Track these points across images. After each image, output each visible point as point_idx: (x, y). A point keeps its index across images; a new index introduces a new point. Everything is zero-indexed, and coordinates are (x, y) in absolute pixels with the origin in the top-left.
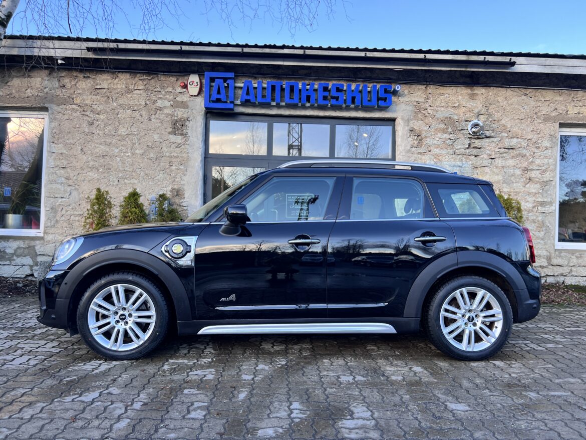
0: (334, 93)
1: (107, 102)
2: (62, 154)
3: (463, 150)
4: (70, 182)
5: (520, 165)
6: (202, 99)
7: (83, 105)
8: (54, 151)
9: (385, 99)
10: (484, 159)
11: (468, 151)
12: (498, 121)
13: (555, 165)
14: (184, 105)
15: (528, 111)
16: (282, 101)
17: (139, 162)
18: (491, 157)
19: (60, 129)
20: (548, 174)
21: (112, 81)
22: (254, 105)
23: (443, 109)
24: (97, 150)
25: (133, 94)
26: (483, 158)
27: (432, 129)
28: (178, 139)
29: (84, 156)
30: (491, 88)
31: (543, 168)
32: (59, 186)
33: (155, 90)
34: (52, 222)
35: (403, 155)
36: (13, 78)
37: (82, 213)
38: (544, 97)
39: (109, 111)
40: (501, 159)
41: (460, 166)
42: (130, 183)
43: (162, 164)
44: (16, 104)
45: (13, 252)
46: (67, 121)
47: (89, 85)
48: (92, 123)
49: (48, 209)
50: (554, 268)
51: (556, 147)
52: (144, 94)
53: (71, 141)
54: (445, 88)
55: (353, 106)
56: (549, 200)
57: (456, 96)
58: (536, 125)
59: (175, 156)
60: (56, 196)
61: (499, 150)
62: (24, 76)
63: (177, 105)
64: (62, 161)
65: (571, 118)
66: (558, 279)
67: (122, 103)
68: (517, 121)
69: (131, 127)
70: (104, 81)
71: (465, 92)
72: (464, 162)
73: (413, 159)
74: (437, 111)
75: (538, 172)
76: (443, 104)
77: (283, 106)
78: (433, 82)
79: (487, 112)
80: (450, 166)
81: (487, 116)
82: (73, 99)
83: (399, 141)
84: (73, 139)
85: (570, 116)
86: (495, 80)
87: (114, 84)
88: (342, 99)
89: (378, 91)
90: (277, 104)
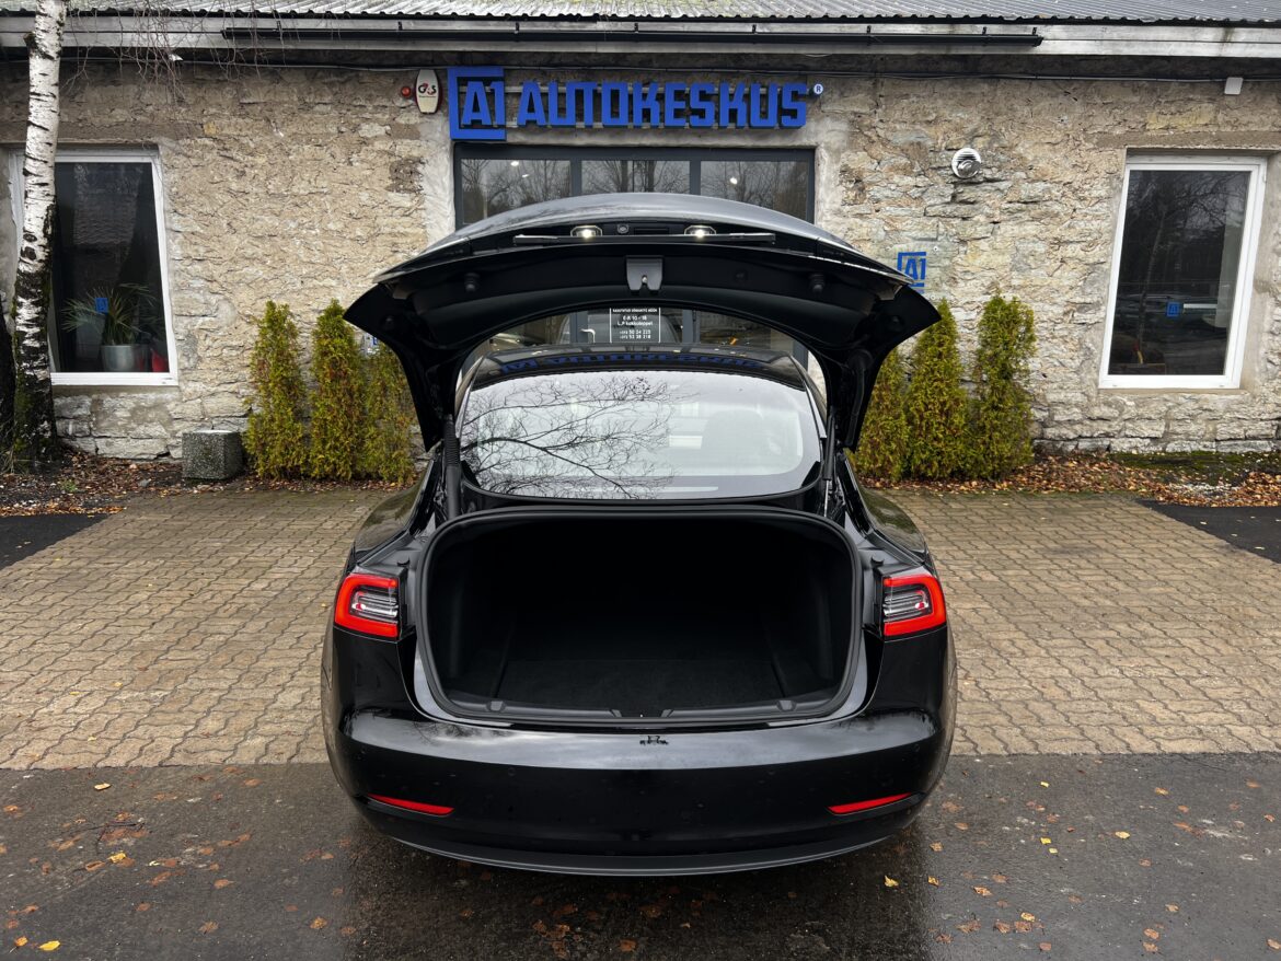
0: (695, 103)
1: (268, 131)
2: (193, 233)
3: (941, 209)
4: (215, 287)
5: (1047, 234)
6: (445, 119)
7: (222, 138)
8: (177, 227)
9: (793, 113)
10: (979, 225)
11: (949, 209)
12: (1011, 148)
13: (1112, 232)
14: (412, 133)
15: (1070, 126)
16: (597, 118)
17: (335, 246)
18: (992, 220)
19: (186, 186)
20: (1098, 249)
21: (272, 87)
22: (543, 129)
23: (904, 126)
24: (257, 225)
25: (314, 113)
26: (977, 222)
27: (884, 168)
28: (404, 200)
29: (234, 237)
30: (1002, 82)
31: (1089, 239)
32: (197, 296)
33: (355, 103)
34: (191, 361)
35: (827, 221)
36: (84, 86)
37: (242, 343)
38: (1103, 97)
39: (271, 147)
40: (1011, 223)
41: (933, 240)
42: (324, 286)
43: (381, 249)
44: (98, 138)
45: (129, 415)
46: (195, 169)
47: (229, 96)
48: (244, 173)
49: (181, 337)
50: (1095, 424)
51: (1117, 198)
52: (334, 113)
53: (207, 209)
54: (911, 83)
55: (731, 126)
56: (1095, 299)
57: (932, 101)
58: (1083, 154)
59: (404, 235)
60: (193, 312)
61: (1009, 205)
62: (103, 83)
63: (397, 132)
64: (196, 247)
65: (1151, 139)
66: (1100, 443)
67: (294, 130)
68: (1047, 146)
69: (315, 180)
70: (258, 93)
71: (950, 90)
72: (942, 230)
73: (845, 227)
74: (894, 130)
75: (1079, 246)
76: (907, 117)
77: (599, 130)
78: (888, 72)
79: (991, 128)
80: (914, 239)
81: (989, 139)
82: (202, 125)
83: (822, 192)
84: (211, 204)
85: (1149, 134)
86: (1008, 64)
87: (275, 93)
88: (710, 114)
89: (780, 96)
90: (587, 127)
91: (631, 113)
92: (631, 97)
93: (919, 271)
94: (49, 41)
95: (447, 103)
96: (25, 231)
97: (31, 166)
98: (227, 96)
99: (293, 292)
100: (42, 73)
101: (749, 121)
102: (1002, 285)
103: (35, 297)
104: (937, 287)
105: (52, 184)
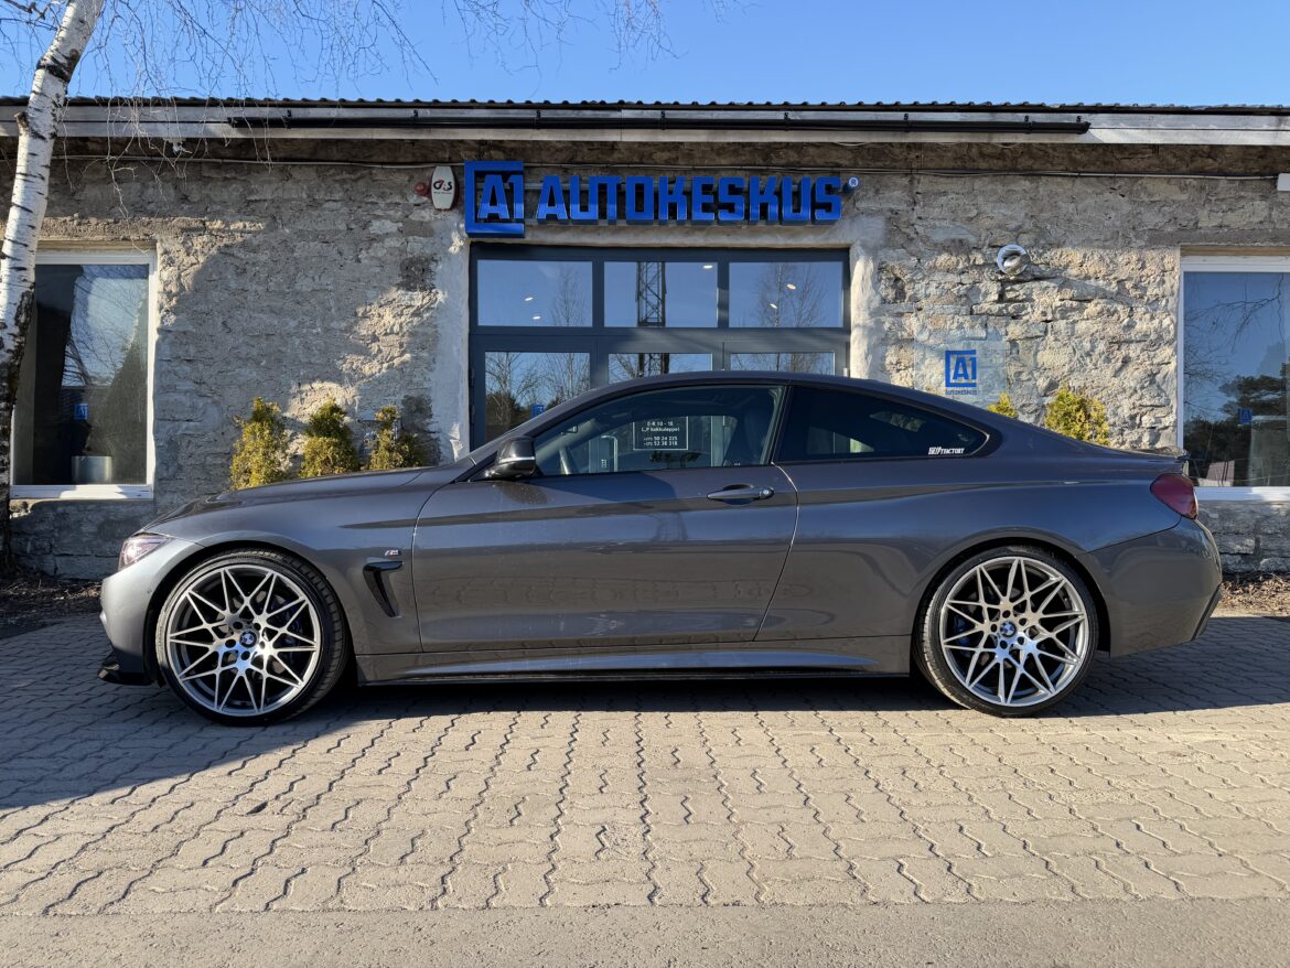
0: (724, 198)
1: (271, 228)
2: (184, 333)
3: (988, 306)
4: (204, 389)
5: (1103, 333)
6: (461, 215)
7: (225, 235)
8: (170, 327)
9: (827, 207)
10: (1031, 323)
11: (996, 308)
12: (1058, 245)
13: (1176, 331)
14: (424, 230)
15: (1118, 223)
16: (621, 214)
18: (1044, 318)
19: (181, 284)
20: (1159, 348)
21: (280, 184)
22: (565, 225)
23: (944, 223)
24: (254, 323)
25: (324, 209)
26: (1028, 321)
27: (925, 263)
28: (417, 298)
29: (229, 337)
30: (1044, 179)
31: (1151, 338)
32: (183, 398)
33: (366, 200)
34: (170, 470)
35: (865, 320)
37: (227, 450)
38: (1150, 195)
39: (275, 244)
40: (1065, 321)
41: (981, 339)
42: (323, 388)
44: (93, 236)
45: (93, 529)
46: (193, 267)
47: (235, 194)
48: (244, 270)
49: (161, 444)
51: (1176, 296)
52: (345, 210)
53: (203, 307)
54: (950, 180)
55: (761, 224)
56: (1162, 401)
57: (972, 197)
58: (1134, 250)
59: (414, 335)
60: (177, 417)
61: (1062, 303)
62: (105, 180)
63: (411, 229)
64: (187, 347)
65: (1205, 237)
67: (301, 227)
68: (1096, 243)
69: (320, 277)
70: (266, 189)
71: (990, 187)
72: (990, 330)
73: (886, 326)
74: (934, 227)
75: (1139, 346)
76: (945, 214)
77: (623, 228)
78: (924, 169)
79: (1035, 225)
80: (962, 338)
81: (1034, 236)
82: (204, 222)
83: (857, 291)
84: (207, 302)
85: (1202, 231)
86: (1048, 162)
87: (284, 190)
88: (739, 210)
89: (813, 192)
90: (610, 223)
91: (656, 208)
92: (656, 193)
93: (969, 371)
94: (45, 123)
95: (464, 197)
97: (9, 249)
98: (234, 191)
99: (289, 394)
100: (31, 153)
101: (780, 216)
104: (989, 388)
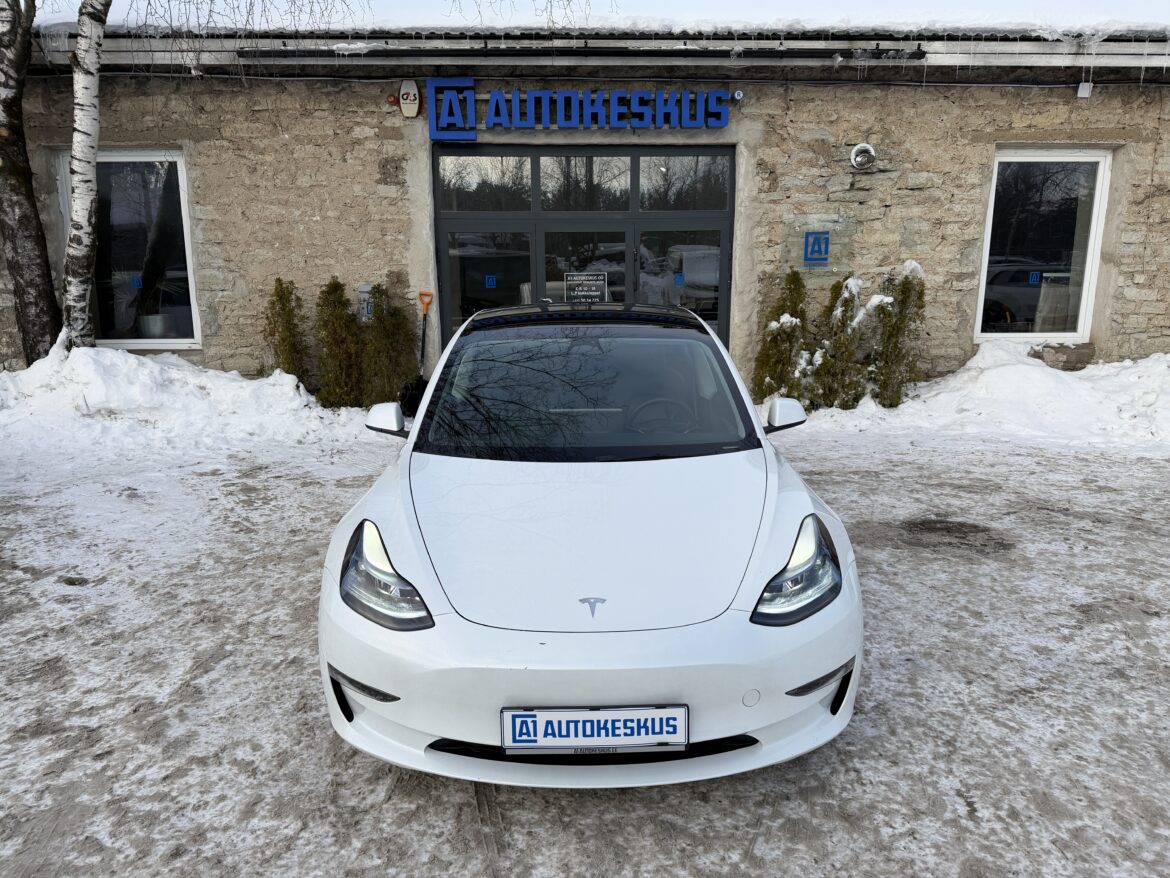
0: (636, 108)
1: (275, 134)
2: (213, 221)
3: (841, 195)
4: (232, 265)
5: (929, 216)
6: (424, 122)
7: (237, 140)
8: (201, 216)
9: (717, 116)
10: (874, 208)
11: (848, 195)
12: (900, 144)
13: (985, 214)
14: (396, 134)
15: (948, 125)
16: (553, 121)
17: (334, 231)
18: (884, 204)
19: (206, 181)
20: (972, 227)
21: (278, 96)
22: (508, 130)
23: (811, 126)
24: (267, 213)
25: (314, 118)
26: (871, 206)
27: (794, 159)
28: (392, 191)
29: (248, 224)
30: (893, 88)
31: (965, 219)
32: (215, 272)
33: (348, 109)
34: (213, 328)
35: (746, 206)
36: (119, 97)
37: (255, 313)
38: (976, 101)
39: (278, 148)
40: (900, 206)
41: (834, 221)
42: (324, 265)
43: (371, 233)
44: (131, 141)
46: (214, 167)
47: (242, 105)
48: (255, 170)
49: (204, 309)
51: (988, 185)
52: (331, 118)
53: (225, 200)
54: (817, 89)
55: (666, 127)
56: (970, 270)
57: (833, 104)
58: (959, 148)
59: (392, 221)
60: (214, 287)
61: (899, 191)
62: (136, 94)
63: (385, 133)
64: (216, 232)
65: (1016, 136)
67: (297, 133)
68: (930, 142)
69: (316, 175)
70: (266, 100)
71: (849, 95)
72: (842, 213)
73: (761, 211)
74: (802, 129)
75: (956, 226)
76: (812, 118)
77: (554, 131)
78: (797, 80)
79: (883, 128)
80: (820, 220)
81: (881, 136)
82: (219, 129)
83: (740, 182)
84: (228, 196)
85: (1015, 131)
86: (897, 73)
87: (281, 101)
88: (648, 117)
89: (706, 101)
90: (544, 128)
91: (581, 116)
92: (581, 103)
93: (823, 247)
94: (89, 60)
95: (425, 106)
96: (72, 220)
97: (76, 165)
98: (240, 104)
99: (298, 269)
100: (83, 86)
101: (680, 123)
102: (892, 259)
103: (81, 275)
104: (838, 260)
105: (94, 182)
